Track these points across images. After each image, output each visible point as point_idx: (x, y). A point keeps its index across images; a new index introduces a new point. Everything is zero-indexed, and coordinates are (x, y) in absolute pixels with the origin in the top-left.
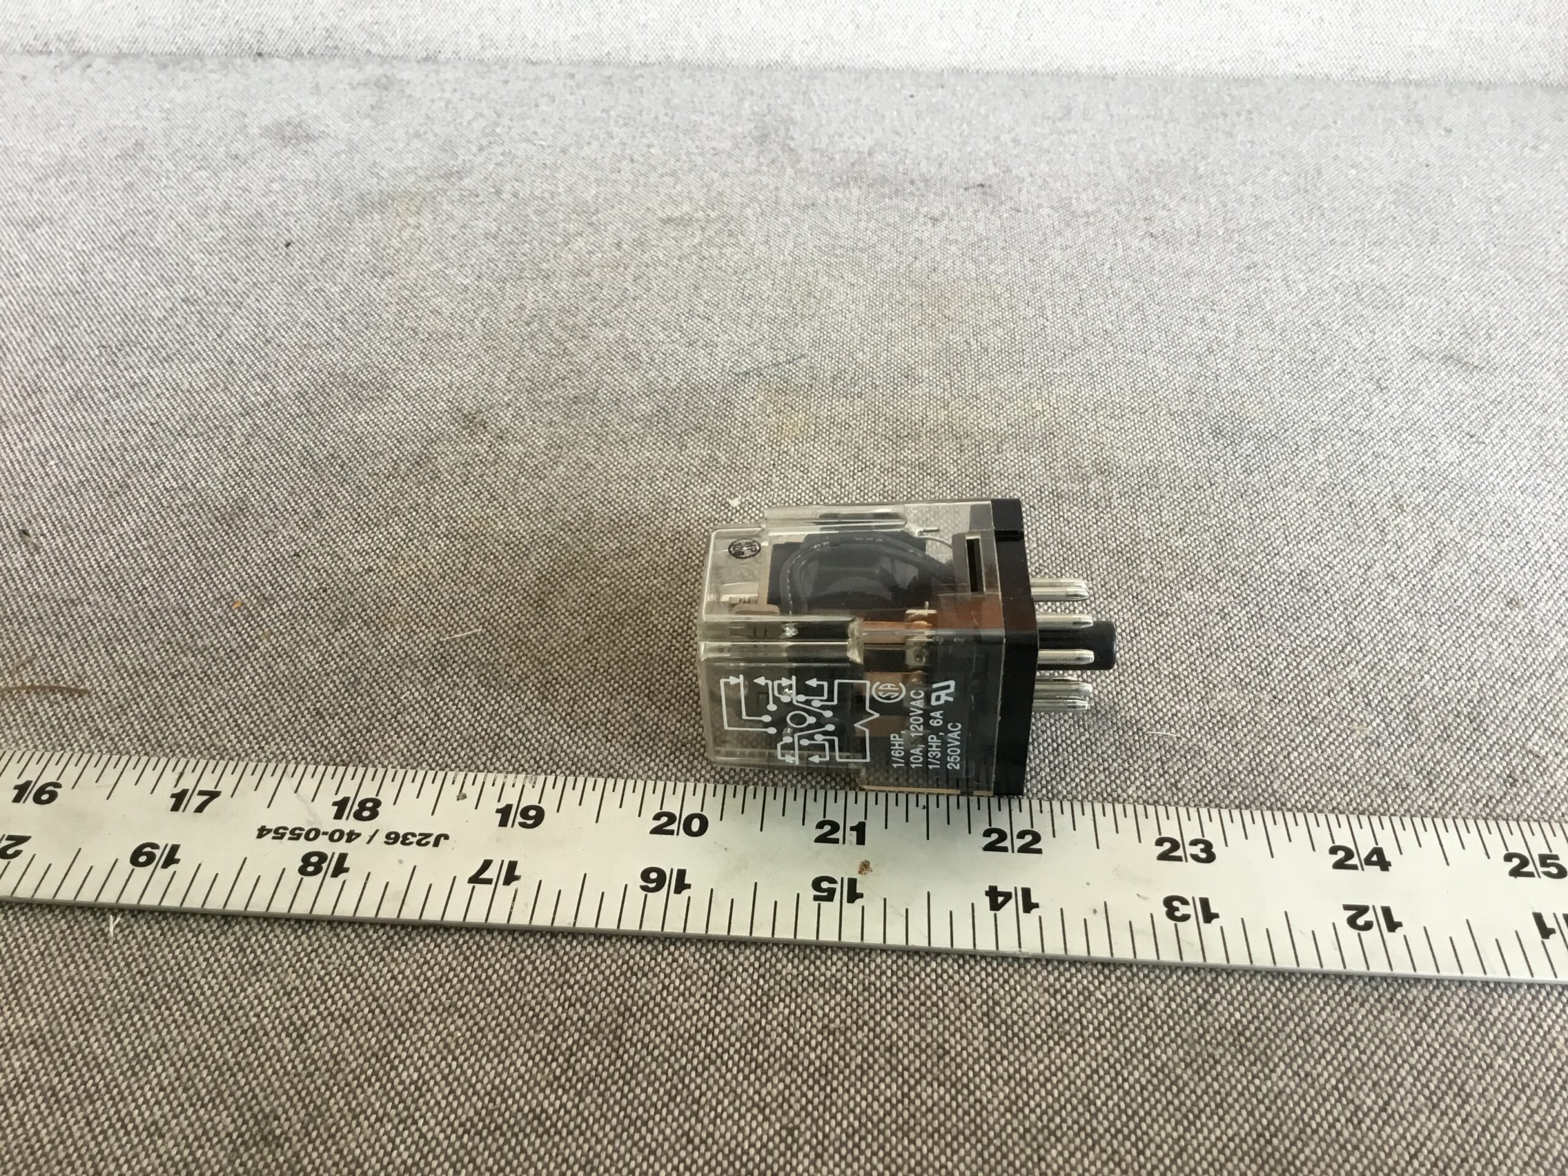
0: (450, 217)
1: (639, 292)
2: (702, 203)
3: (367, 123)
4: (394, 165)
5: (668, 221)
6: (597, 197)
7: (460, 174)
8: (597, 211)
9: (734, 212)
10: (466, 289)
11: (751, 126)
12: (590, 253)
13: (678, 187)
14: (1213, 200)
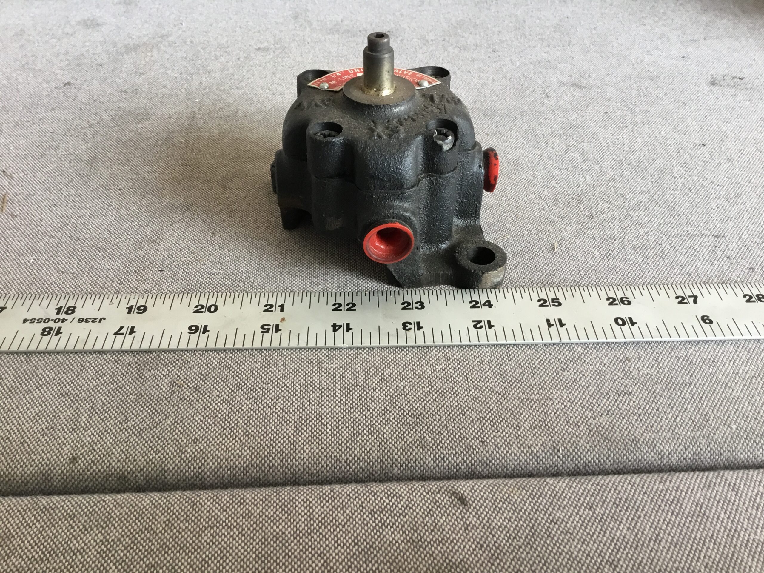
0: (165, 52)
1: (250, 76)
2: (273, 42)
3: (123, 18)
4: (138, 34)
5: (259, 49)
6: (227, 42)
7: (167, 36)
8: (228, 47)
9: (287, 45)
10: (176, 78)
11: (291, 13)
12: (227, 62)
13: (262, 37)
14: (482, 34)
